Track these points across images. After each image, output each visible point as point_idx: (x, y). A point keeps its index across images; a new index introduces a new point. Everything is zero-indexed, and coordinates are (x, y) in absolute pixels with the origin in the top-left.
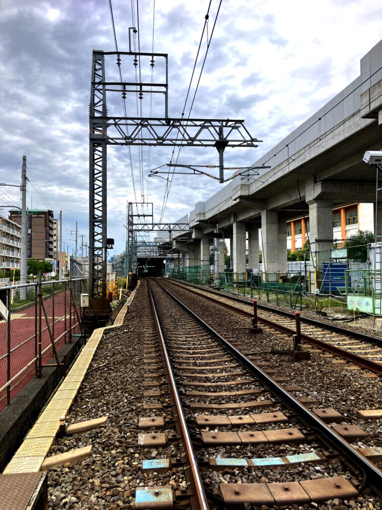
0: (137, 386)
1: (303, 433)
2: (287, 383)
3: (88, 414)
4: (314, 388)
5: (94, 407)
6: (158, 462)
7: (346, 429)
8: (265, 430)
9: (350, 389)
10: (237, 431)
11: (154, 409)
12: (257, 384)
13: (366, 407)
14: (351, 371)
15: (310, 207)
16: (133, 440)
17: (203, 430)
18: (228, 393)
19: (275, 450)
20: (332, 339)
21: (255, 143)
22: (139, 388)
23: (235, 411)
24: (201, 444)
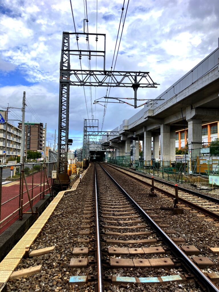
0: (77, 227)
1: (173, 261)
2: (167, 228)
3: (45, 244)
4: (183, 232)
5: (49, 240)
6: (79, 278)
7: (201, 260)
8: (150, 258)
9: (206, 234)
10: (133, 258)
11: (84, 242)
12: (149, 228)
13: (215, 245)
14: (208, 222)
15: (189, 123)
16: (67, 262)
17: (112, 257)
18: (131, 234)
19: (155, 272)
20: (198, 201)
21: (155, 86)
22: (77, 229)
23: (134, 246)
24: (109, 266)
